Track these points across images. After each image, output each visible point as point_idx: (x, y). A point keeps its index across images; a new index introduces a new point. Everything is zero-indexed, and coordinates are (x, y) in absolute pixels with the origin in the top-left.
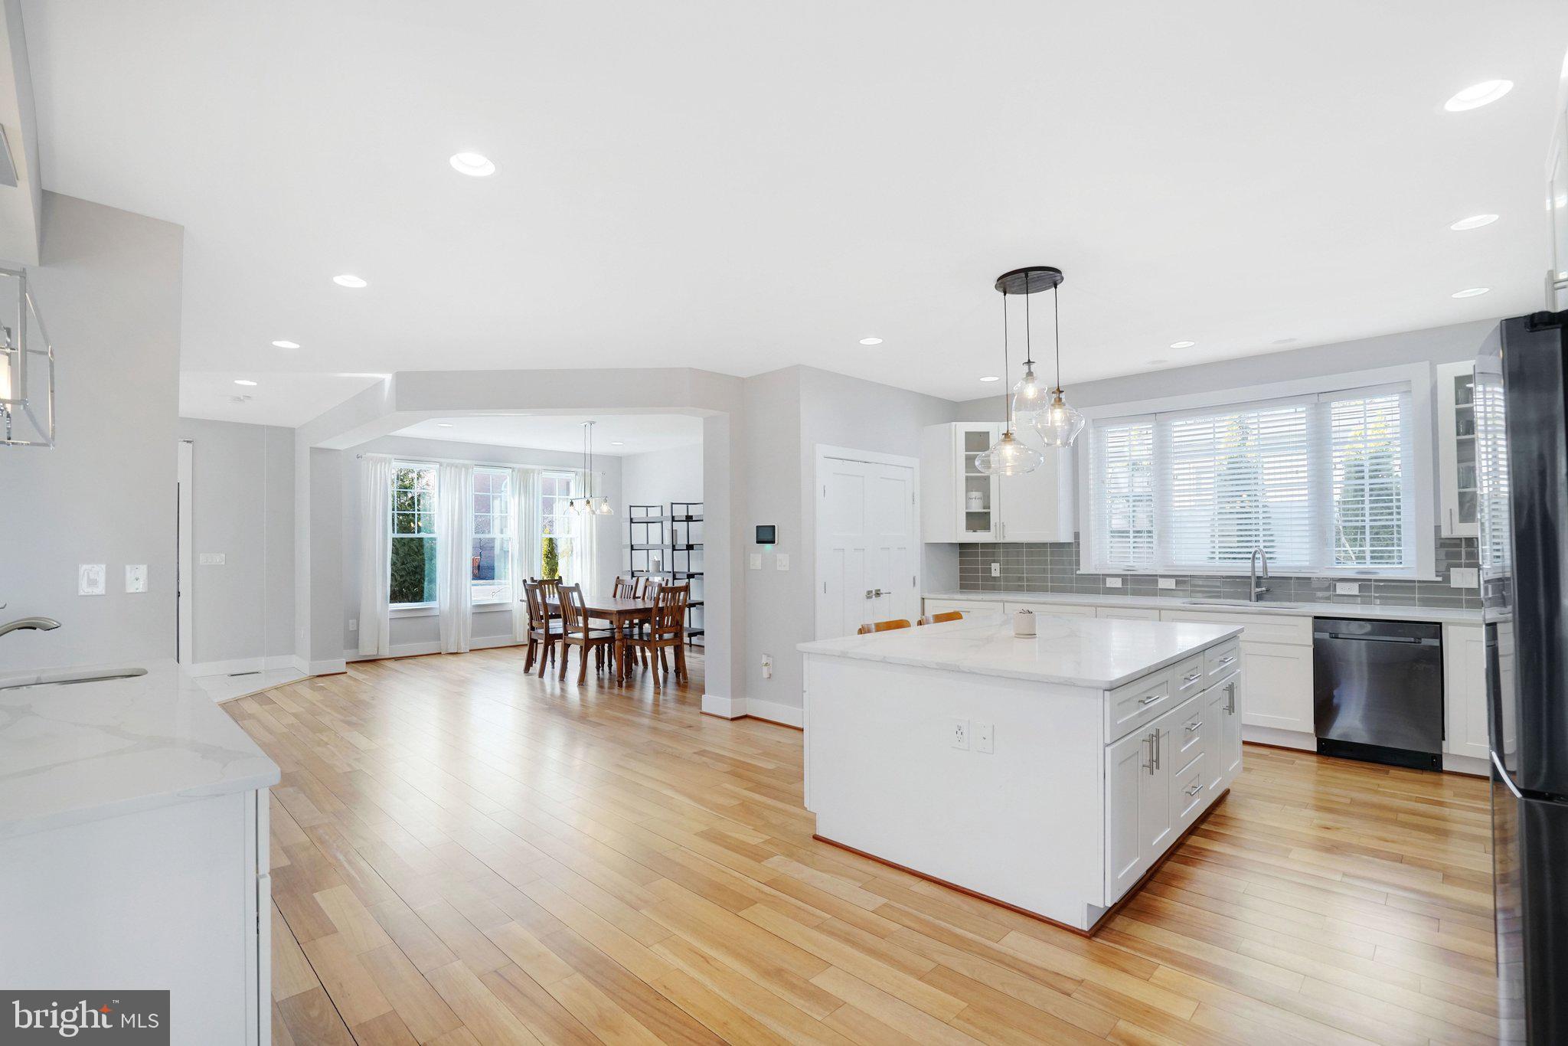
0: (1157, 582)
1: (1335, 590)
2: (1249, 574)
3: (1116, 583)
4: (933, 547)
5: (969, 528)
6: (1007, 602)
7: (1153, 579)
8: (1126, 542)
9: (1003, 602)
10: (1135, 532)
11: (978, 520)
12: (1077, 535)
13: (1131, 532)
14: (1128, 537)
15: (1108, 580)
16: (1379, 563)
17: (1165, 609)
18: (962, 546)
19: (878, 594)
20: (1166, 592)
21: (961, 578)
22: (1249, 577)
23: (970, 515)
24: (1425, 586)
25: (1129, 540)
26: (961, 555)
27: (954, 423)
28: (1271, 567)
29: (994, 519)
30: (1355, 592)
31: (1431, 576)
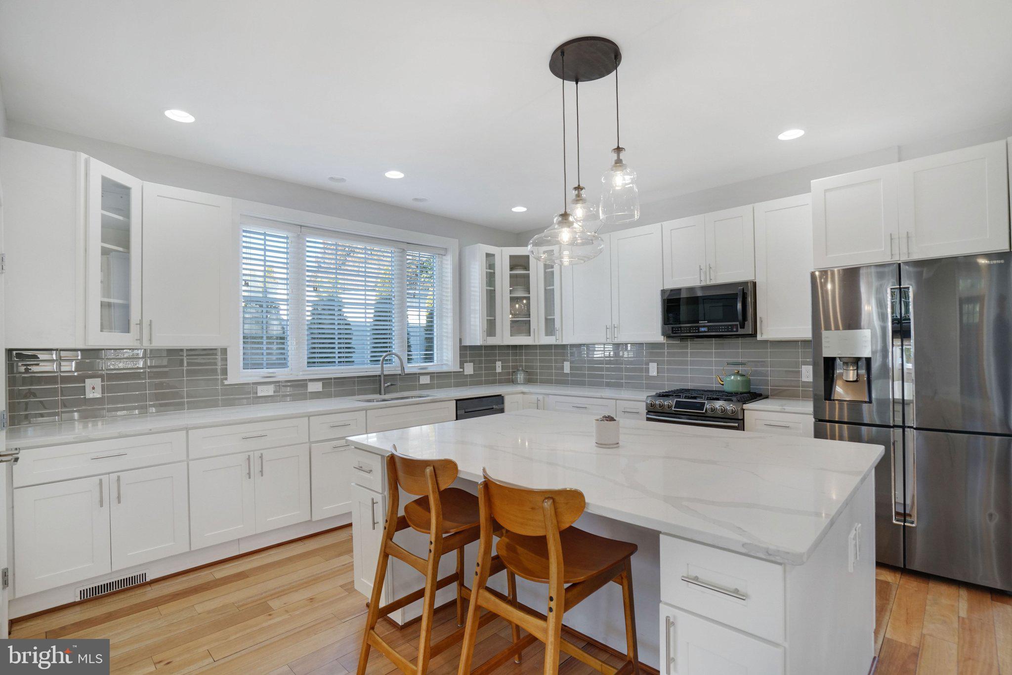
0: (306, 386)
1: (419, 381)
3: (268, 391)
7: (302, 384)
8: (258, 348)
10: (268, 338)
13: (265, 338)
14: (262, 343)
15: (259, 388)
16: (430, 362)
17: (312, 416)
22: (380, 376)
24: (456, 374)
25: (261, 346)
29: (134, 315)
30: (428, 382)
31: (458, 369)
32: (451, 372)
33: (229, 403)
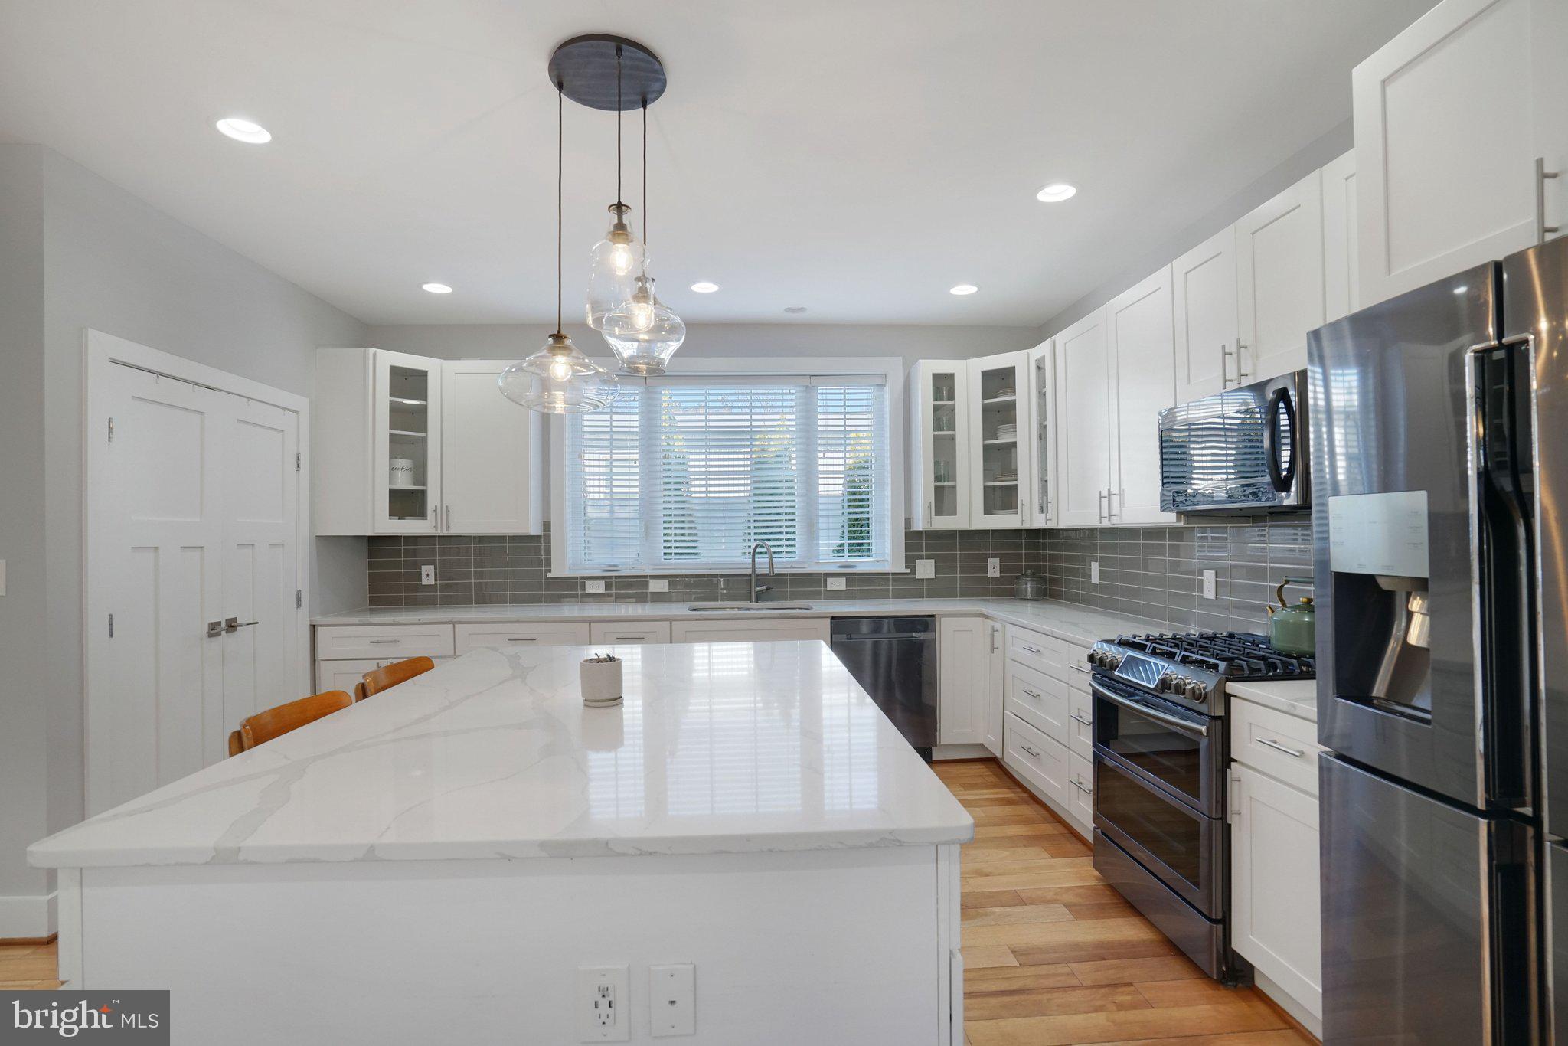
0: (647, 585)
1: (826, 586)
2: (749, 571)
3: (598, 588)
4: (329, 544)
5: (393, 513)
6: (460, 622)
7: (642, 581)
9: (454, 623)
11: (406, 502)
12: (547, 526)
15: (588, 583)
16: (860, 556)
18: (373, 540)
19: (232, 626)
20: (658, 597)
21: (372, 589)
22: (748, 575)
23: (395, 494)
24: (897, 577)
26: (371, 554)
27: (372, 350)
28: (760, 563)
29: (432, 501)
30: (843, 587)
31: (901, 568)
32: (889, 574)
33: (556, 599)
